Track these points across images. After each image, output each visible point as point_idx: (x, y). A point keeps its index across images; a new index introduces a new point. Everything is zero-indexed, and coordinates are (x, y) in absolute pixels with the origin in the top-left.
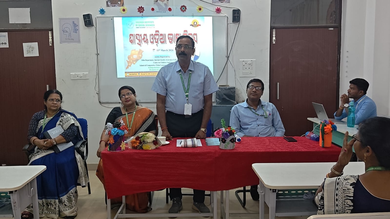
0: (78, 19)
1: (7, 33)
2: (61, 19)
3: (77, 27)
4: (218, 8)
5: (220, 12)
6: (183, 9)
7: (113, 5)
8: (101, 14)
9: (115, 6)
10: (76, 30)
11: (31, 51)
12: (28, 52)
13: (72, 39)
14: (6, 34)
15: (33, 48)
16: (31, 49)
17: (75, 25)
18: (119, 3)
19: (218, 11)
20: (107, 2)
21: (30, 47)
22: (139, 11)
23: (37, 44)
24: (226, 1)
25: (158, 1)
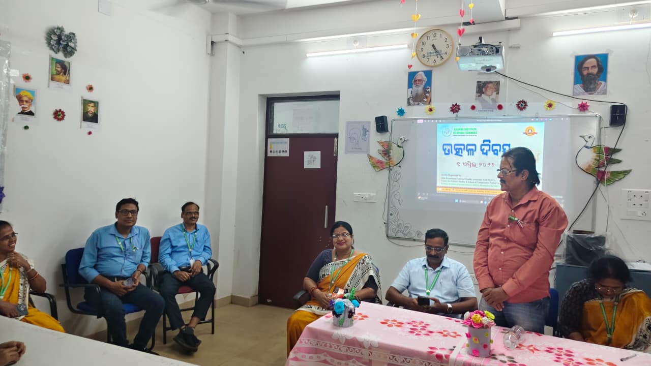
1: (289, 139)
2: (348, 123)
3: (367, 134)
4: (582, 102)
5: (587, 109)
6: (522, 105)
7: (417, 103)
8: (399, 116)
9: (418, 104)
10: (366, 137)
11: (312, 162)
12: (309, 162)
13: (359, 149)
14: (287, 140)
15: (315, 158)
16: (312, 159)
17: (366, 131)
18: (425, 100)
19: (583, 107)
20: (408, 100)
21: (312, 157)
22: (452, 111)
23: (319, 152)
24: (599, 91)
25: (483, 95)
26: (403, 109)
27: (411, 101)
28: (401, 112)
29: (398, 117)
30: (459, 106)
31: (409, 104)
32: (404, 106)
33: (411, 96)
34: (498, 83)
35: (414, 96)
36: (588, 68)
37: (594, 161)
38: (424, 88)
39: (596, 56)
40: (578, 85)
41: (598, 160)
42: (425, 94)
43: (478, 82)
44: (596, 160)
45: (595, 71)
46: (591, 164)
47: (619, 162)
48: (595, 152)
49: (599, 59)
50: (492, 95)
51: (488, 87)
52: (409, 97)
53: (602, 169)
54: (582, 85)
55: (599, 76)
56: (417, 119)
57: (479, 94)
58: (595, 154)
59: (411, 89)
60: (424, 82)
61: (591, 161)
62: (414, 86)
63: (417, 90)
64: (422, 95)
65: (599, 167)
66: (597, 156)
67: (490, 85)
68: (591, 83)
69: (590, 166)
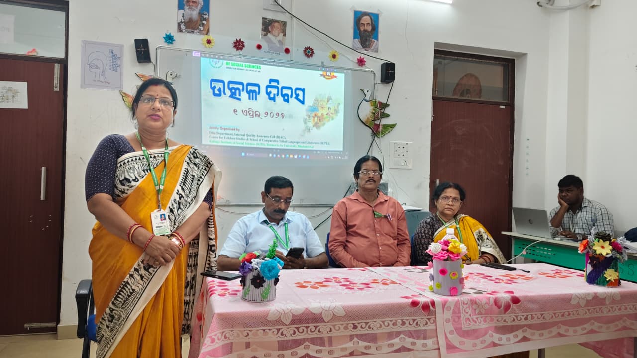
0: (122, 47)
2: (86, 43)
3: (119, 62)
4: (361, 57)
5: (364, 64)
6: (308, 52)
7: (191, 30)
8: (166, 43)
9: (193, 33)
10: (116, 66)
11: (10, 98)
12: (4, 99)
15: (16, 92)
16: (10, 94)
17: (115, 59)
18: (202, 28)
19: (361, 62)
20: (179, 25)
21: (10, 89)
22: (235, 46)
23: (25, 84)
24: (372, 48)
25: (269, 34)
26: (172, 35)
27: (183, 27)
28: (169, 39)
29: (165, 45)
30: (243, 42)
31: (180, 30)
32: (174, 32)
33: (183, 21)
34: (284, 24)
35: (187, 21)
36: (364, 25)
37: (371, 114)
38: (199, 13)
39: (370, 15)
40: (357, 40)
41: (374, 114)
42: (201, 21)
43: (263, 18)
44: (372, 113)
45: (369, 28)
46: (369, 116)
47: (388, 116)
48: (372, 106)
49: (373, 18)
50: (278, 35)
51: (274, 26)
52: (180, 21)
53: (377, 122)
54: (360, 40)
55: (372, 35)
56: (190, 51)
57: (265, 33)
58: (372, 108)
59: (182, 12)
60: (199, 6)
61: (369, 114)
62: (186, 8)
63: (191, 15)
64: (197, 21)
65: (375, 120)
66: (373, 110)
67: (276, 24)
68: (367, 40)
69: (368, 119)
